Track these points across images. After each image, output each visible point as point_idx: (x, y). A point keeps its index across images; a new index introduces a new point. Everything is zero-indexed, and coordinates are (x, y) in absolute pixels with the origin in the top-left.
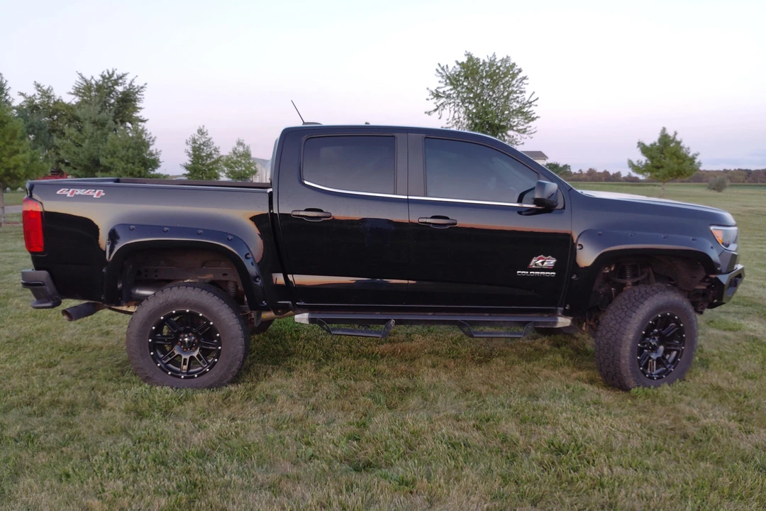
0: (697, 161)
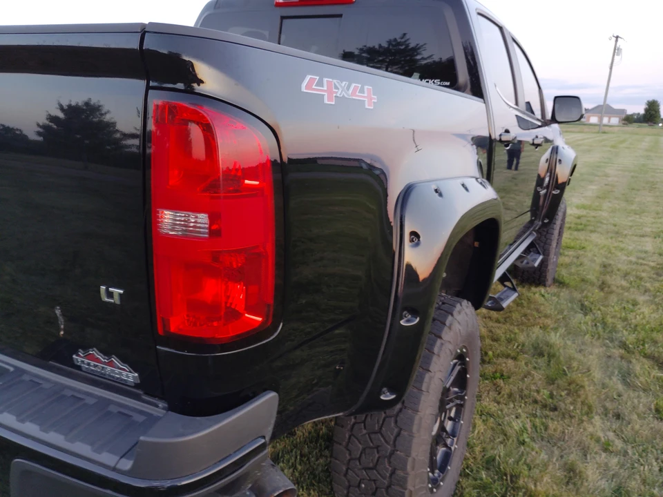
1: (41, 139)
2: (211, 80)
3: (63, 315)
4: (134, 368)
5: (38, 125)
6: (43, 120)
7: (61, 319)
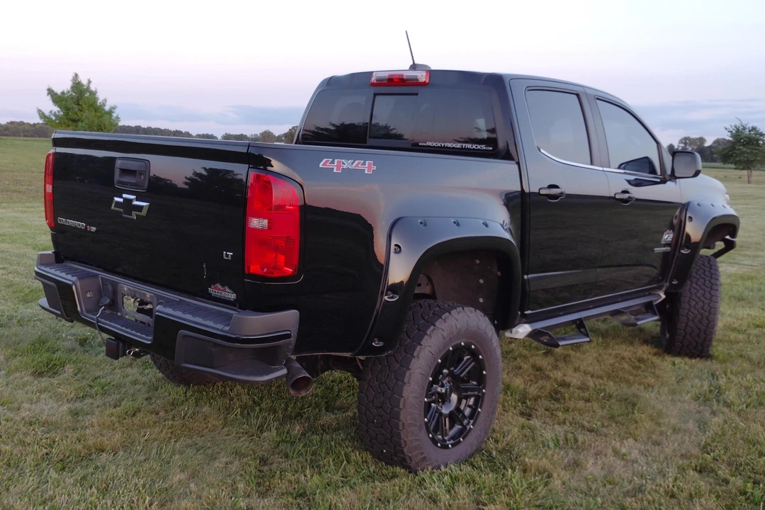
0: (114, 115)
1: (187, 187)
2: (277, 166)
3: (207, 267)
4: (234, 290)
5: (186, 178)
6: (190, 174)
7: (205, 269)
